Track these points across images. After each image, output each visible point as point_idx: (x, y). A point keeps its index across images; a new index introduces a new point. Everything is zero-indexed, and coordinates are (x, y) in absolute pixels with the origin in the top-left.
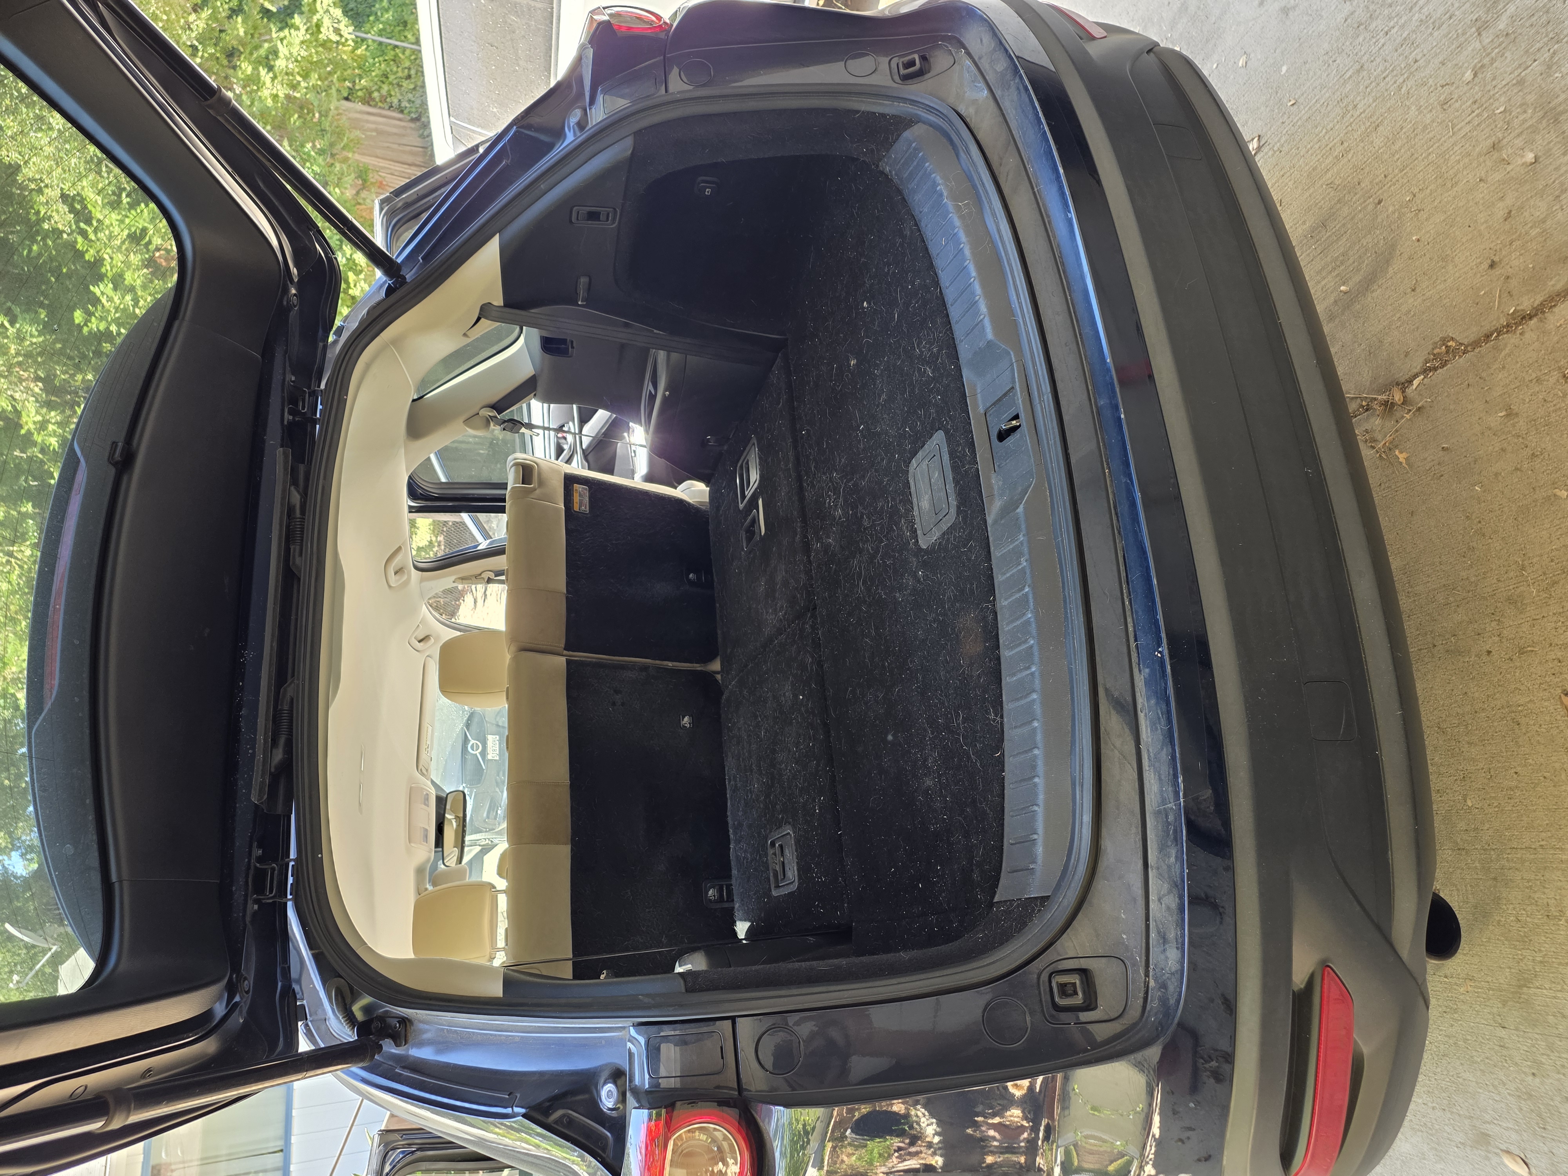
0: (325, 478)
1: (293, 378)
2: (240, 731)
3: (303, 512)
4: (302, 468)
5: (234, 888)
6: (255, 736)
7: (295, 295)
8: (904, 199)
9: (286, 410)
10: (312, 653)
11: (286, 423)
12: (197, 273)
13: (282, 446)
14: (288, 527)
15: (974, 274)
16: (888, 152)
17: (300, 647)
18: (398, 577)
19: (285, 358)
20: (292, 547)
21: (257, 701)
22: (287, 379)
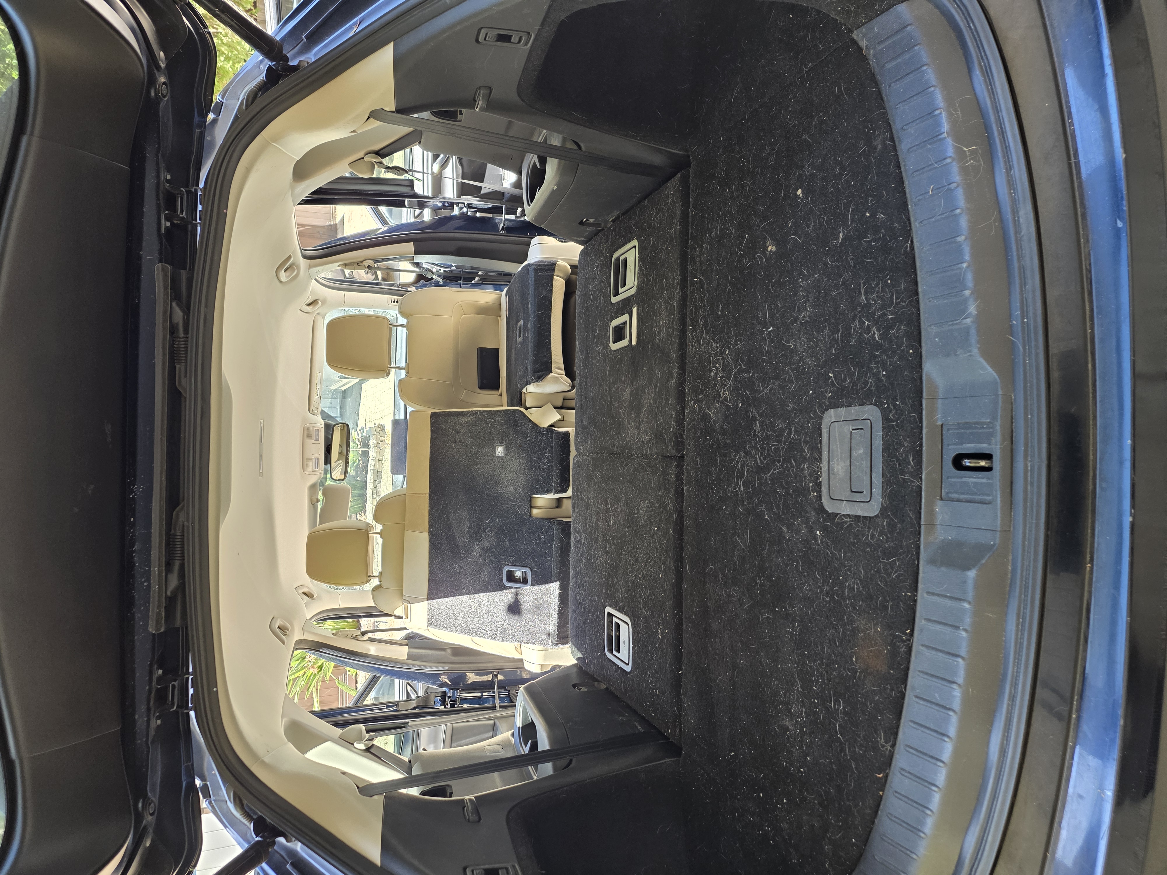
0: (206, 306)
1: (169, 177)
2: (134, 564)
3: (186, 330)
4: (184, 274)
5: (137, 717)
6: (150, 567)
7: (164, 83)
8: (879, 93)
9: (163, 217)
10: (200, 496)
11: (163, 231)
12: (42, 88)
13: (160, 261)
14: (172, 346)
15: (967, 257)
16: (870, 19)
17: (188, 489)
18: (288, 273)
19: (157, 156)
20: (178, 366)
21: (150, 534)
22: (162, 178)
